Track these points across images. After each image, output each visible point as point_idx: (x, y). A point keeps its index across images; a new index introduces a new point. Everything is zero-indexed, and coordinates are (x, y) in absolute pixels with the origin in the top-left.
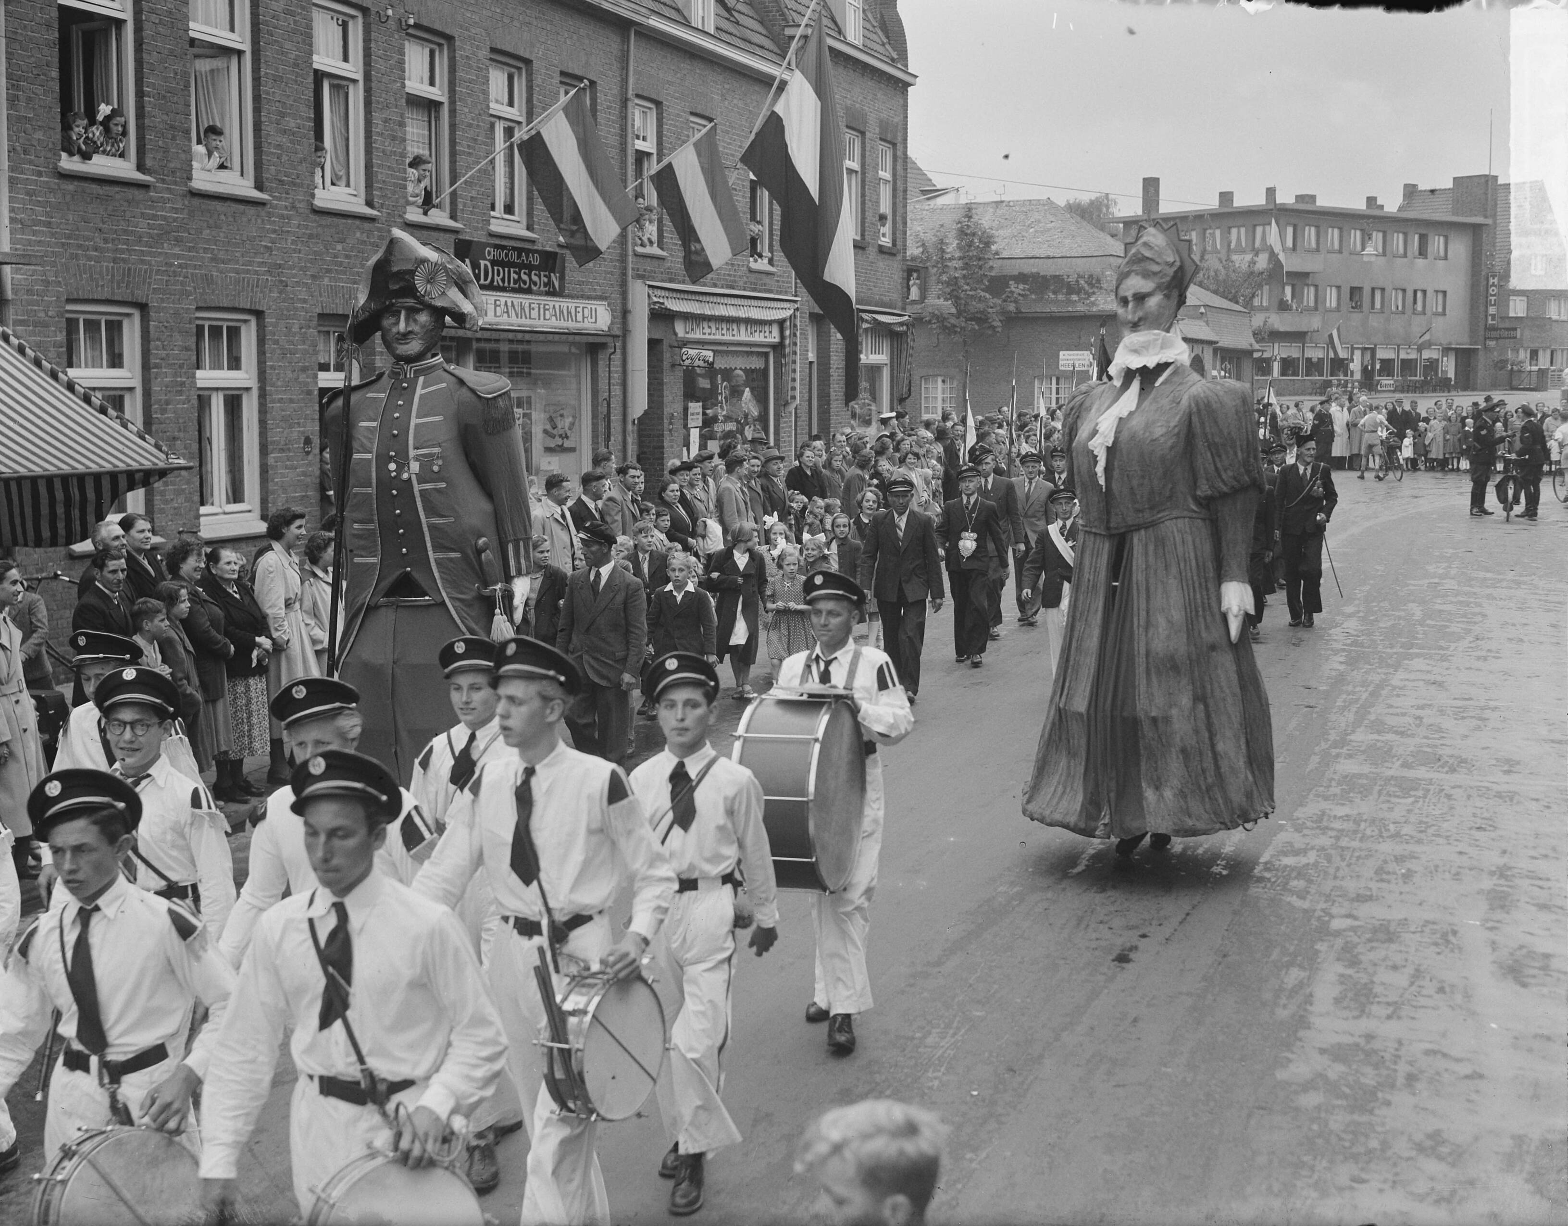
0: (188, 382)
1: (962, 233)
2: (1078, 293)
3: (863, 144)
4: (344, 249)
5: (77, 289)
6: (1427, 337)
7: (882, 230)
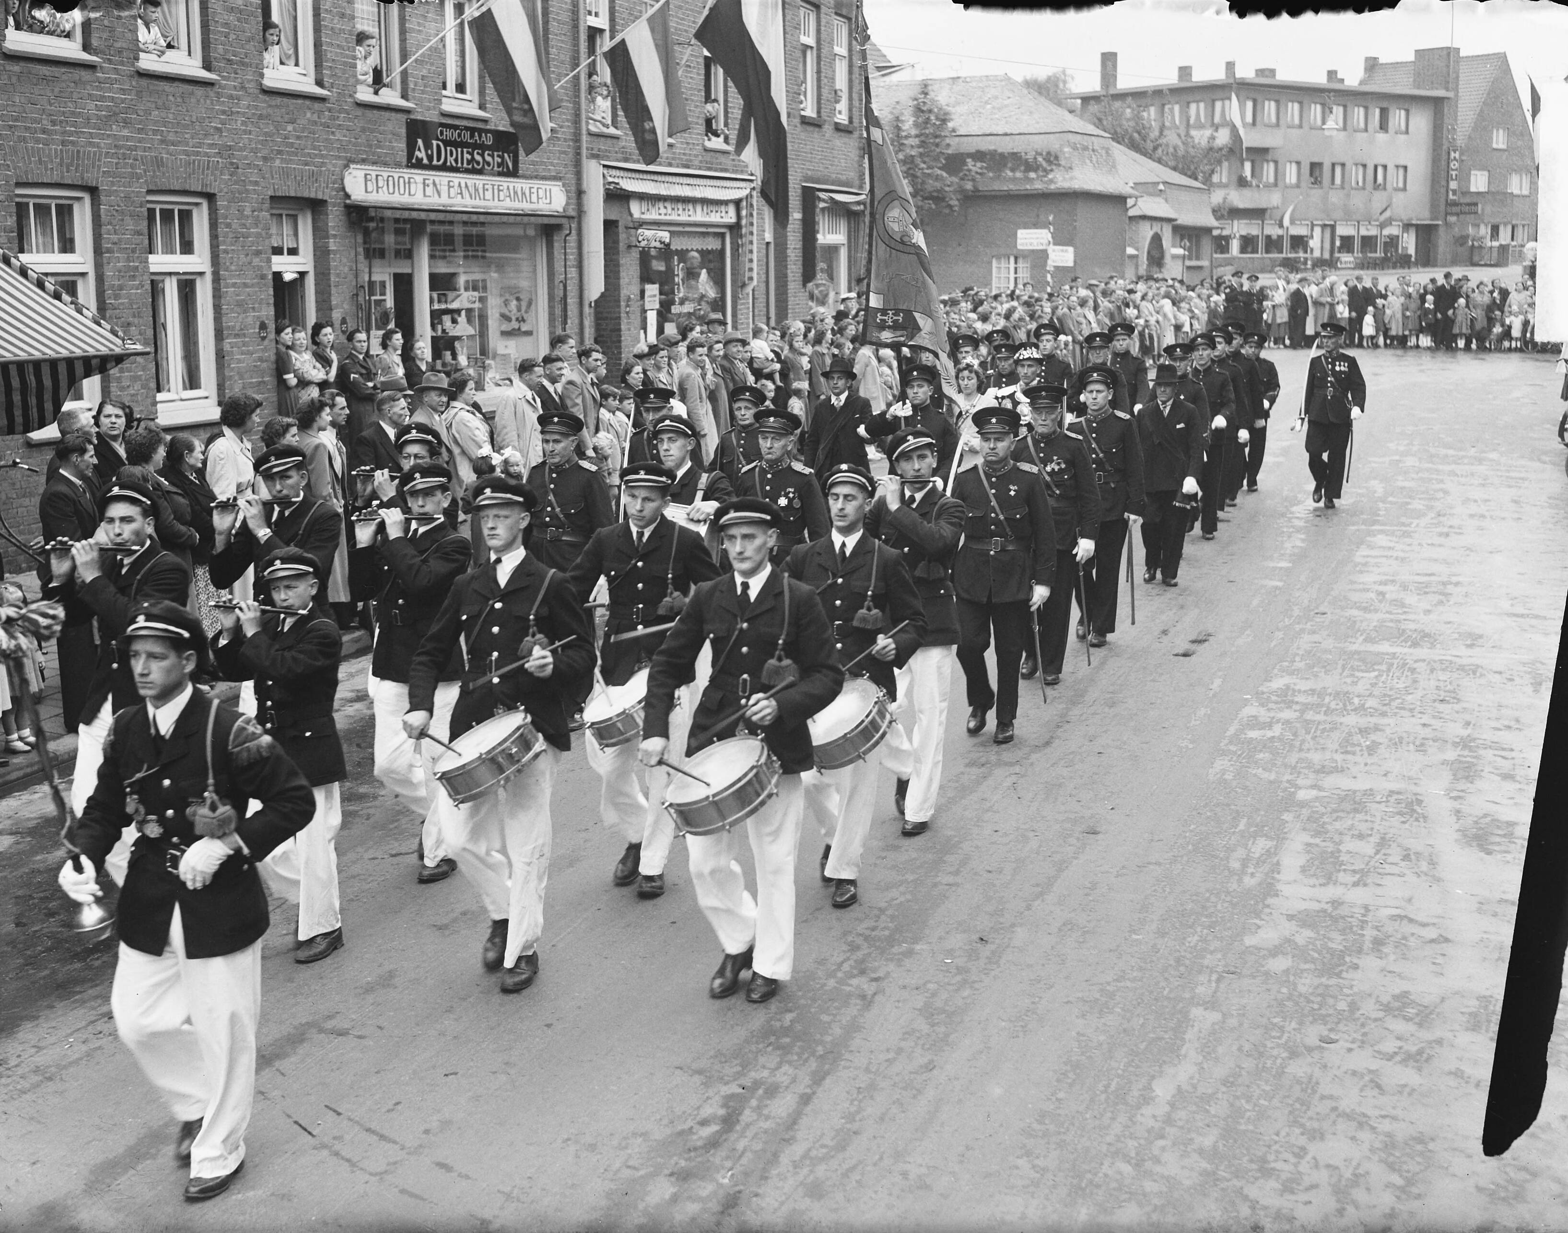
0: (141, 266)
1: (919, 110)
2: (1035, 170)
3: (818, 18)
4: (295, 130)
5: (26, 173)
6: (1387, 214)
7: (839, 107)
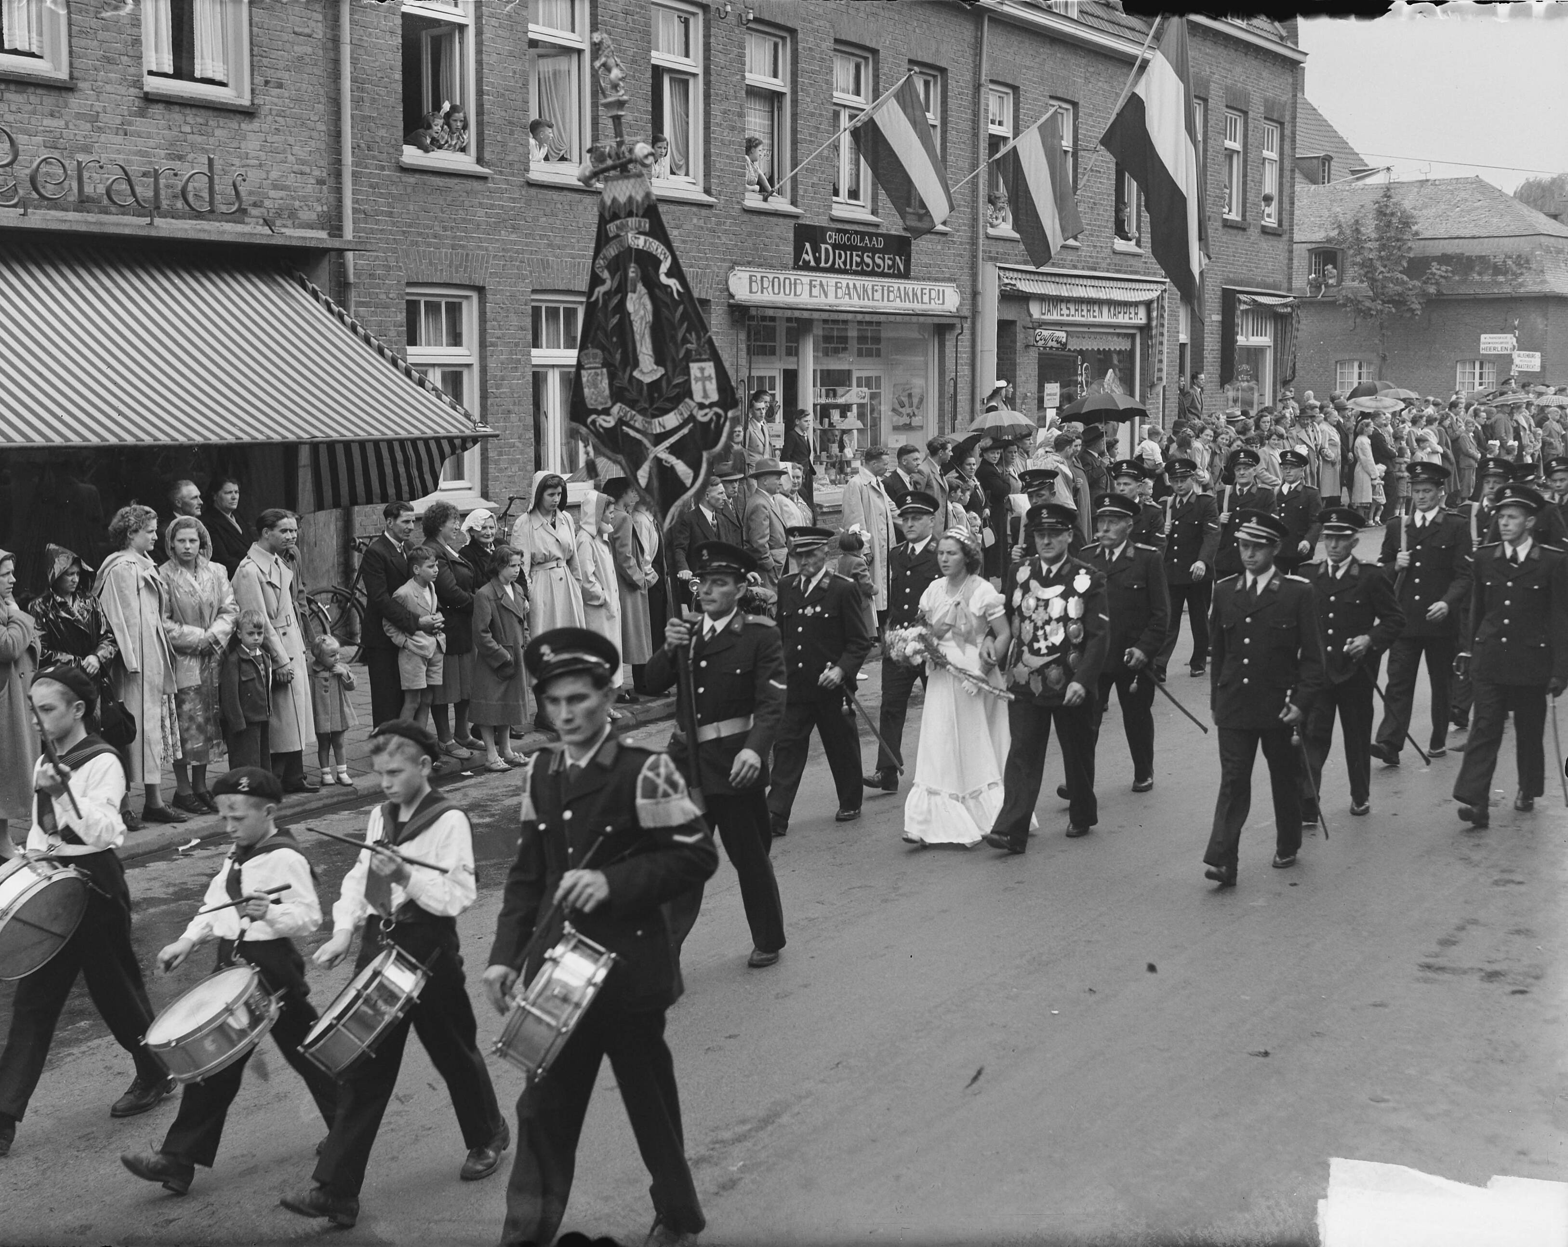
0: (525, 359)
1: (1381, 213)
2: (1505, 274)
3: (1246, 123)
4: (680, 234)
5: (417, 274)
7: (1268, 210)
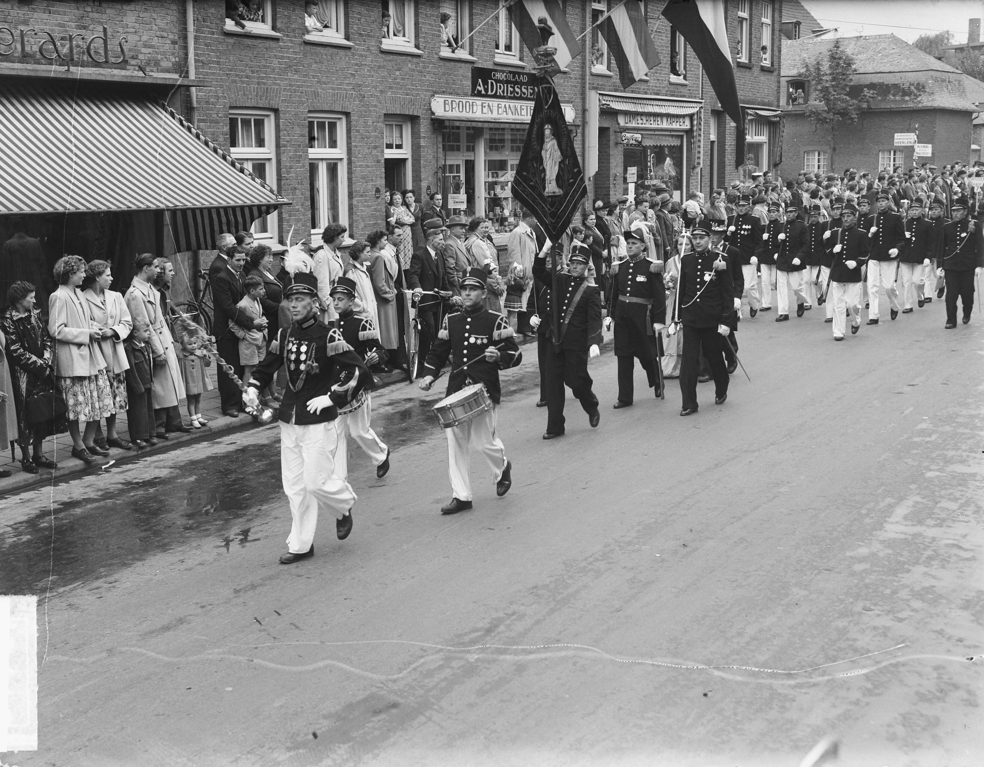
0: (304, 155)
1: (833, 58)
2: (909, 95)
4: (400, 74)
5: (236, 101)
7: (764, 56)
